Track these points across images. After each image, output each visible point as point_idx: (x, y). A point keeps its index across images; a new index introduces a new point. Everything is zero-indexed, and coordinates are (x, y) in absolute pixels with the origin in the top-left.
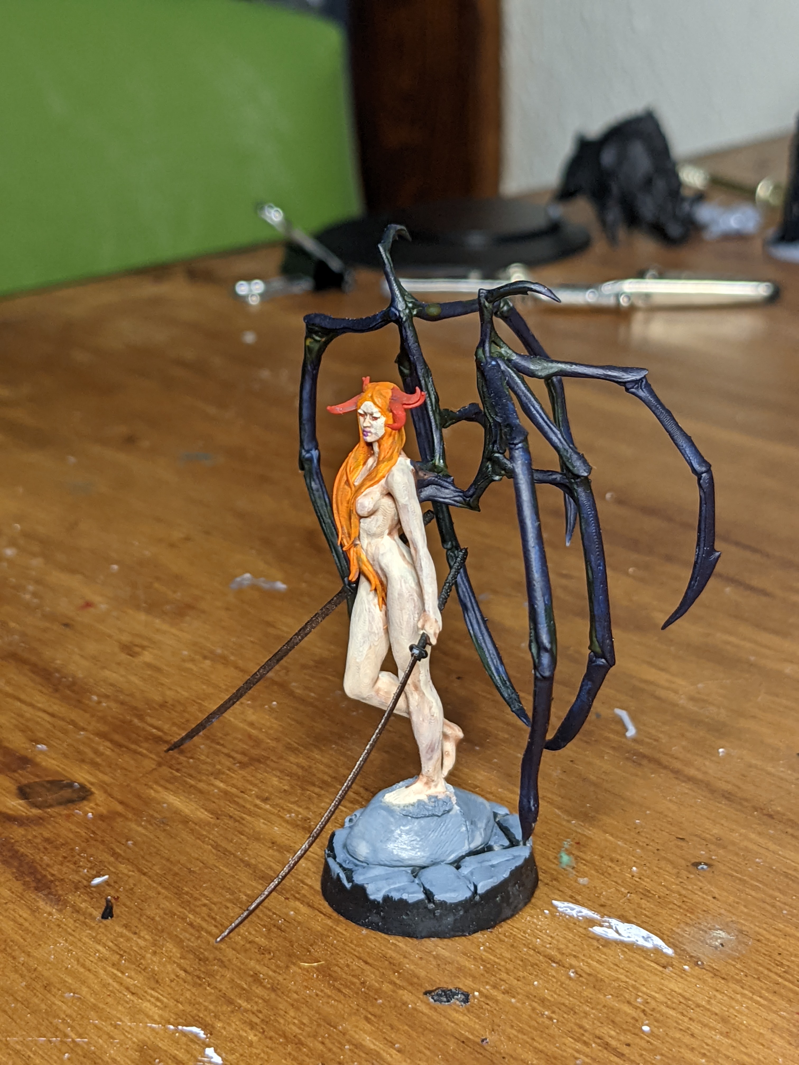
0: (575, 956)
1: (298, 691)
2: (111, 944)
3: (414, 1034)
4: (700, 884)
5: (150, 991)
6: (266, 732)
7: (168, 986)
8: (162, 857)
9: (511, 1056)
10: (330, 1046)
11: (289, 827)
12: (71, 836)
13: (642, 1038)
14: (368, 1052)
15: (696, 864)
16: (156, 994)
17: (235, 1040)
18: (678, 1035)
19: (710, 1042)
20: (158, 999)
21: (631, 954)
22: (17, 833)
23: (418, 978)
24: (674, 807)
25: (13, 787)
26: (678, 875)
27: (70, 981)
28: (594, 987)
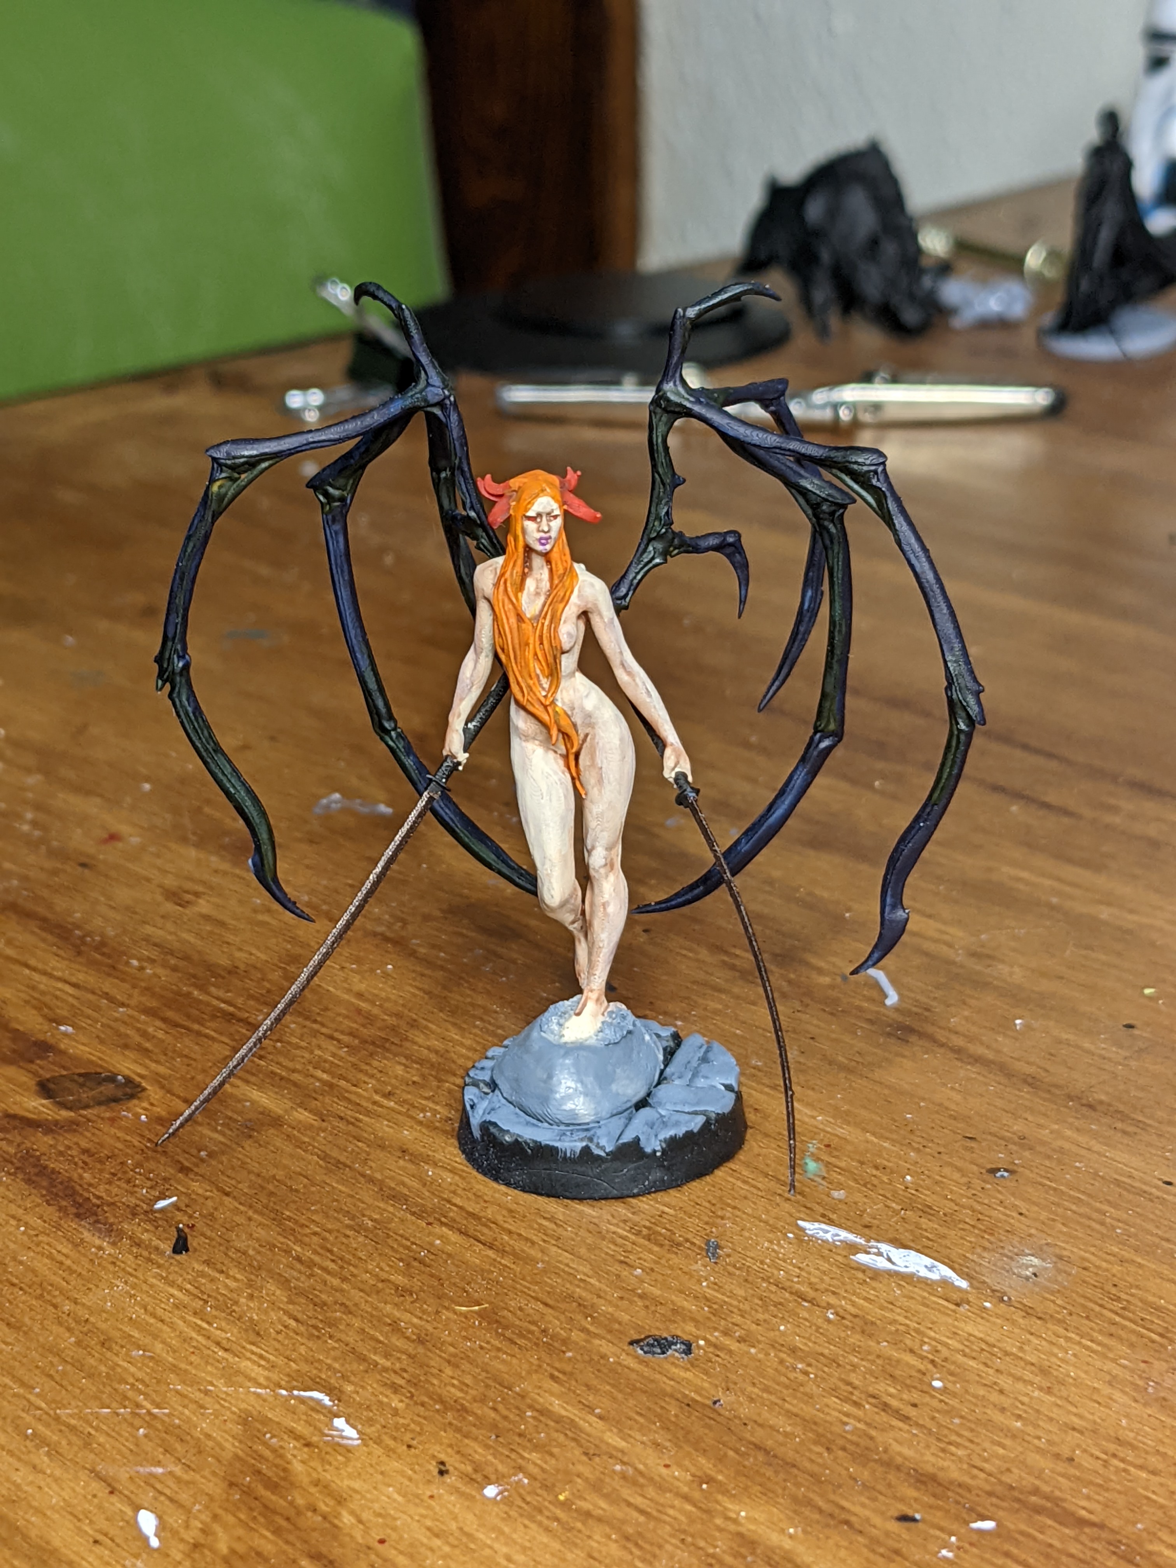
0: (834, 1293)
1: (423, 950)
2: (189, 1286)
3: (620, 1396)
4: (1000, 1197)
5: (249, 1346)
6: (381, 1006)
7: (275, 1339)
8: (250, 1172)
9: (755, 1422)
10: (505, 1412)
11: (424, 1130)
12: (119, 1145)
13: (933, 1397)
14: (558, 1420)
15: (993, 1171)
16: (258, 1351)
17: (374, 1408)
18: (981, 1392)
19: (1026, 1400)
20: (261, 1357)
21: (911, 1288)
22: (42, 1142)
23: (620, 1323)
24: (958, 1097)
25: (32, 1083)
26: (969, 1186)
27: (137, 1335)
28: (863, 1332)
